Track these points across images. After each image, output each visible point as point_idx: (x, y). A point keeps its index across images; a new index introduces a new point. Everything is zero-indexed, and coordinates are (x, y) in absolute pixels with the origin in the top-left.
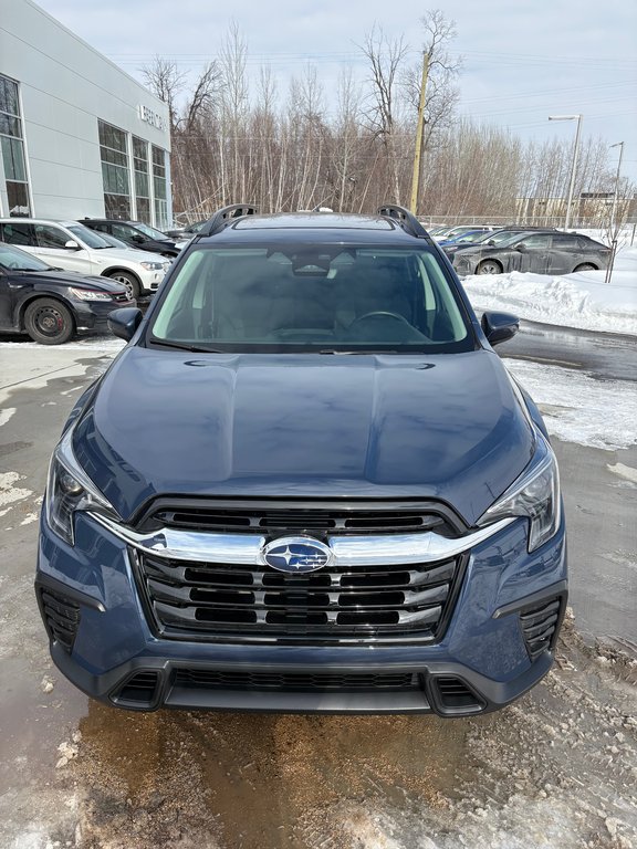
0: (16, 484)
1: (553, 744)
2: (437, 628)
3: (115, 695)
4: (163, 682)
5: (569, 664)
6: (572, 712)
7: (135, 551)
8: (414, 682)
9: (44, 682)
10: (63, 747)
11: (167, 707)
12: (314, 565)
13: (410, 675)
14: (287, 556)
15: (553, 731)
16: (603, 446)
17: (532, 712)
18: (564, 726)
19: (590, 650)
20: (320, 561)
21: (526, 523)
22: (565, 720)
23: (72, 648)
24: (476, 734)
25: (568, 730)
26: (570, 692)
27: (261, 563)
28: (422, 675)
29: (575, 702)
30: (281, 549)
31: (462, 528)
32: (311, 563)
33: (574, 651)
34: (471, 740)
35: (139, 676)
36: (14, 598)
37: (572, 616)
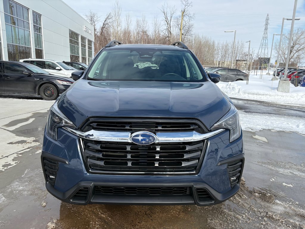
0: (34, 141)
1: (240, 222)
2: (196, 168)
3: (71, 198)
4: (91, 192)
5: (244, 196)
6: (246, 211)
7: (81, 139)
8: (188, 192)
9: (42, 203)
10: (49, 224)
11: (92, 203)
12: (150, 142)
13: (187, 187)
14: (140, 138)
15: (240, 217)
16: (250, 130)
17: (231, 211)
18: (244, 215)
19: (252, 191)
20: (152, 140)
21: (228, 132)
22: (244, 214)
23: (54, 183)
24: (211, 219)
25: (246, 217)
26: (246, 205)
27: (130, 141)
28: (191, 188)
29: (247, 208)
30: (137, 136)
31: (205, 130)
32: (149, 141)
33: (246, 192)
34: (209, 221)
35: (80, 190)
36: (32, 176)
37: (244, 180)
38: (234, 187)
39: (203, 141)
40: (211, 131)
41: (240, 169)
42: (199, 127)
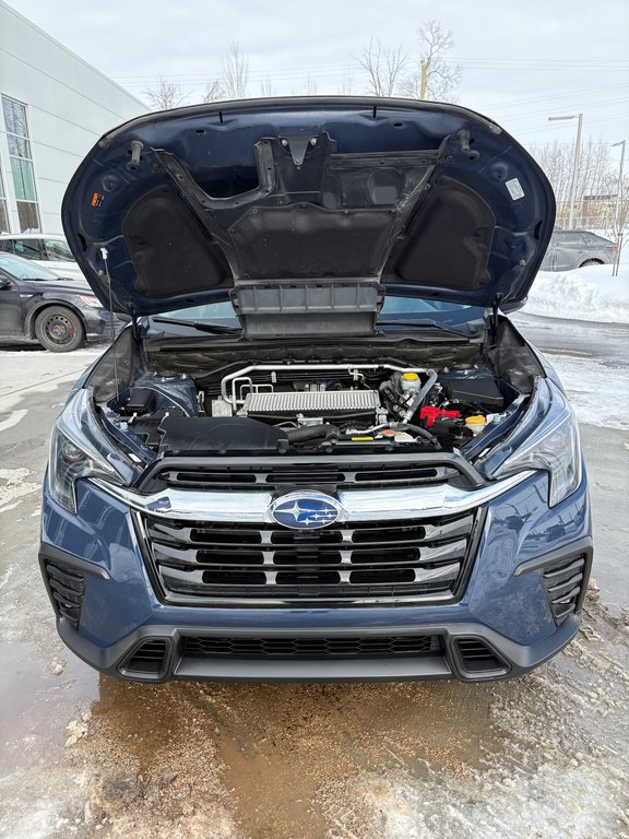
0: (25, 479)
1: (582, 713)
2: (457, 586)
3: (123, 667)
4: (171, 651)
5: (595, 634)
6: (600, 681)
7: (138, 514)
8: (434, 646)
9: (54, 663)
10: (72, 726)
11: (177, 677)
12: (324, 521)
13: (429, 638)
14: (296, 511)
15: (582, 700)
16: (619, 426)
17: (558, 682)
18: (593, 695)
19: (617, 620)
20: (330, 516)
21: (546, 478)
22: (592, 689)
23: (78, 622)
24: (501, 705)
25: (598, 699)
26: (599, 661)
27: (269, 521)
28: (441, 637)
29: (603, 671)
30: (290, 505)
32: (321, 519)
33: (600, 621)
34: (495, 711)
35: (145, 647)
36: (23, 585)
37: (596, 588)
38: (562, 624)
39: (474, 511)
40: (495, 481)
41: (580, 577)
42: (462, 472)
